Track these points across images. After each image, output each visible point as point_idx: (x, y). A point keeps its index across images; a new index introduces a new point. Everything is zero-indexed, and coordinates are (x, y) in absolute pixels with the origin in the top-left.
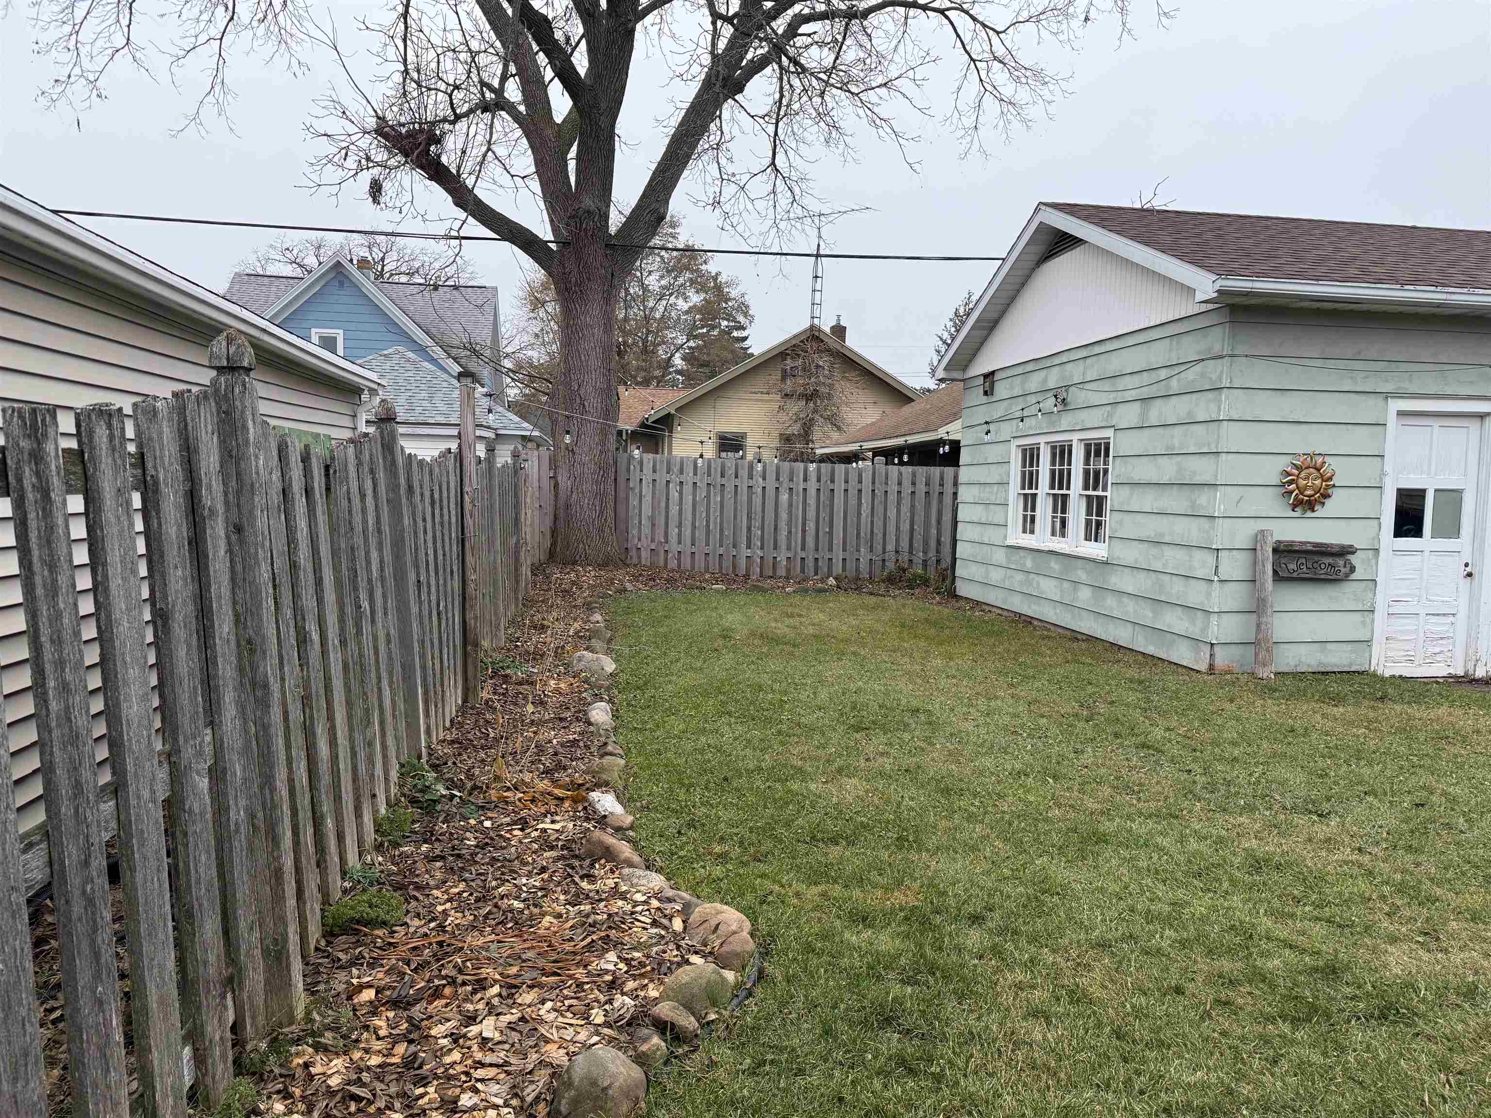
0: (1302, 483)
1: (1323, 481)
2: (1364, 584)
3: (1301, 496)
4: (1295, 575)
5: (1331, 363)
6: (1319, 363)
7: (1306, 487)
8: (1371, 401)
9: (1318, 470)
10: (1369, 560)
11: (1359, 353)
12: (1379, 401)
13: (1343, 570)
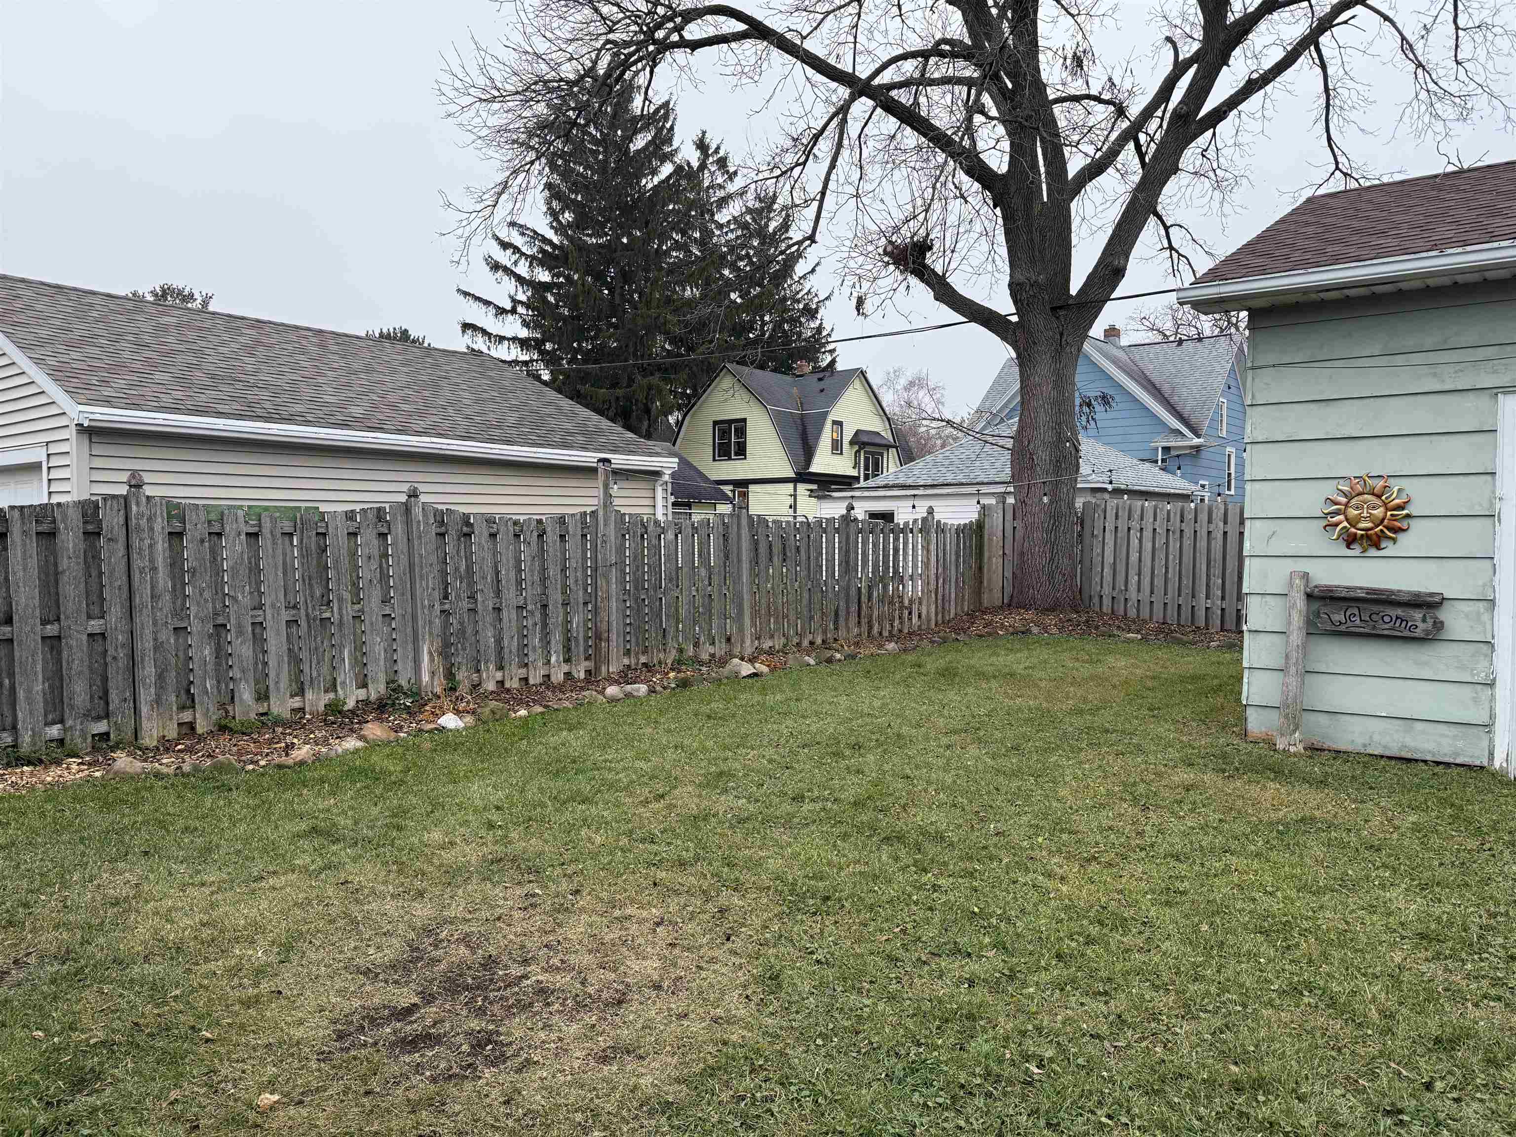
0: (1353, 512)
1: (1387, 509)
2: (1472, 647)
3: (1353, 530)
4: (1343, 628)
5: (1399, 360)
6: (1384, 361)
7: (1359, 518)
8: (1470, 402)
9: (1379, 496)
10: (1479, 614)
11: (1445, 342)
12: (1484, 400)
13: (1421, 626)
